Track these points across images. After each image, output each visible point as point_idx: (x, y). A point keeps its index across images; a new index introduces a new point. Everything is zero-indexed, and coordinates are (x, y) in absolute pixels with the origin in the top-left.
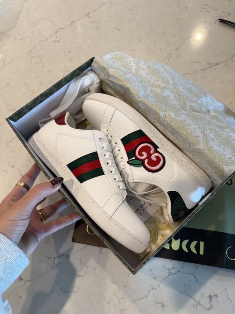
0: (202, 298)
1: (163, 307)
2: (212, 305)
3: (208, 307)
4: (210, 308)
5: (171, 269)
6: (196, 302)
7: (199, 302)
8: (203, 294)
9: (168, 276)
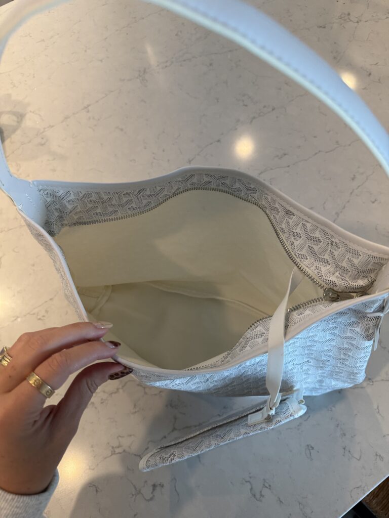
0: (144, 486)
1: (97, 491)
2: (154, 496)
3: (148, 498)
4: (151, 499)
5: (116, 447)
6: (136, 489)
7: (140, 491)
8: (146, 482)
9: (110, 454)
